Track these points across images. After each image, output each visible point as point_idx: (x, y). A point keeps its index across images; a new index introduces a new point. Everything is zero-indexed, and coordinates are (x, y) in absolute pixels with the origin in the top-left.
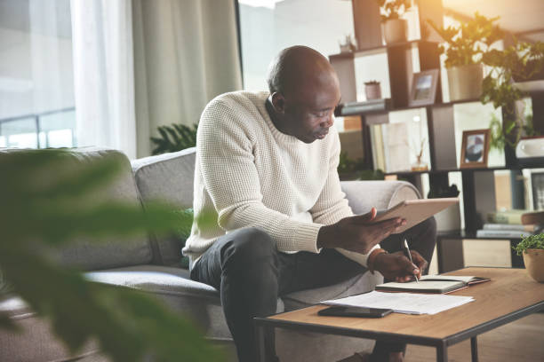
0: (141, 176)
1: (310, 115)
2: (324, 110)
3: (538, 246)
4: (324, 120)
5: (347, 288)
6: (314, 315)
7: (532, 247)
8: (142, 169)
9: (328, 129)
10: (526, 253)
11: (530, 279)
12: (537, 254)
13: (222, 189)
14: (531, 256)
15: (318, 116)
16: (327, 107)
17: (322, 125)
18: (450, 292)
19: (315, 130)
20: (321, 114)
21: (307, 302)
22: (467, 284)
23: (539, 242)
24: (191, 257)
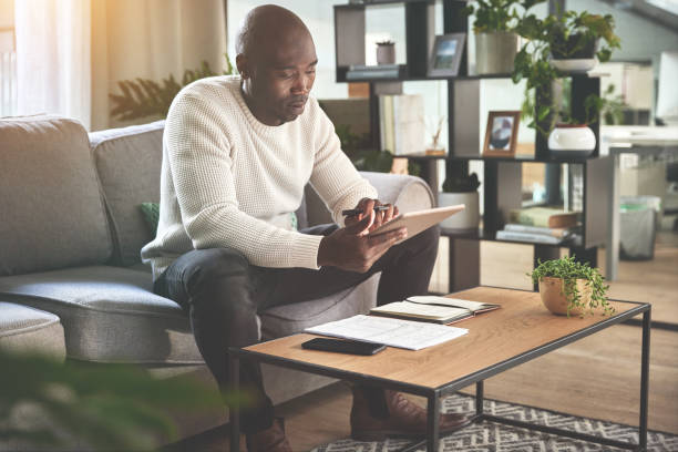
0: (101, 153)
3: (556, 275)
6: (295, 347)
7: (549, 274)
8: (102, 144)
10: (542, 280)
11: (544, 309)
12: (553, 283)
14: (547, 285)
17: (293, 90)
18: (453, 322)
21: (289, 317)
22: (473, 313)
23: (557, 269)
24: (154, 263)
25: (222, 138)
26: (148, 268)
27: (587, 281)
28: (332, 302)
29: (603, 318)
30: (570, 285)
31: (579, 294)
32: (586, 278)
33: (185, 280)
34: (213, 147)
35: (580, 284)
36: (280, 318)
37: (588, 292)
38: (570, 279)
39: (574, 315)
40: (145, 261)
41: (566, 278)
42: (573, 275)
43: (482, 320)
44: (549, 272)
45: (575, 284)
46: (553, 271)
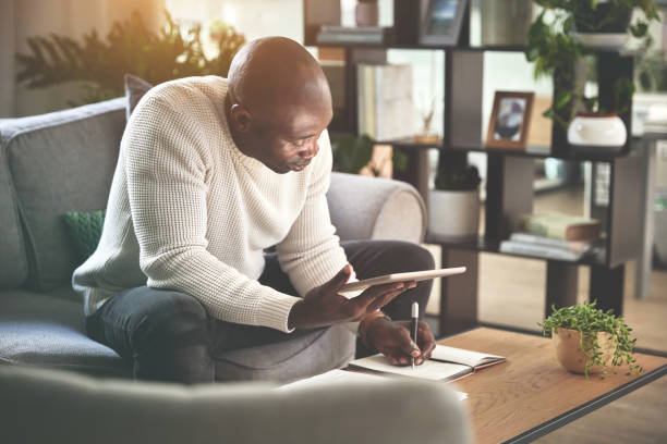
0: (15, 150)
1: (284, 142)
2: (305, 138)
3: (573, 326)
4: (305, 148)
5: (306, 347)
7: (566, 325)
8: (17, 137)
10: (556, 332)
11: (558, 365)
12: (569, 336)
13: (152, 219)
14: (563, 338)
15: (294, 144)
16: (308, 133)
17: (301, 154)
20: (300, 142)
21: (249, 365)
22: (473, 370)
23: (575, 319)
25: (194, 160)
26: (79, 297)
27: (609, 335)
28: (301, 345)
29: (628, 379)
30: (590, 341)
31: (599, 350)
32: (609, 331)
34: (183, 173)
35: (602, 338)
36: (235, 364)
37: (611, 347)
38: (590, 330)
39: (593, 374)
40: (77, 287)
41: (585, 330)
42: (594, 327)
43: (483, 378)
44: (564, 323)
45: (596, 338)
46: (570, 321)
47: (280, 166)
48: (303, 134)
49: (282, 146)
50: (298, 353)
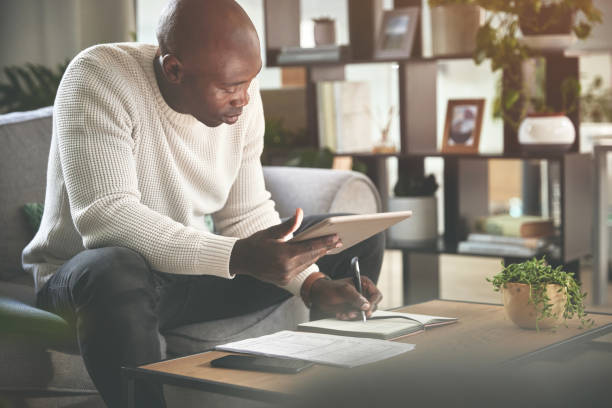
1: (216, 89)
2: (237, 84)
3: (522, 279)
4: (236, 97)
5: (259, 320)
6: (204, 366)
7: (514, 280)
9: (240, 109)
10: (505, 287)
11: (510, 322)
12: (519, 290)
14: (512, 293)
15: (227, 92)
16: (240, 79)
17: (233, 103)
18: (398, 337)
19: (223, 111)
20: (232, 89)
21: (201, 337)
22: (423, 327)
23: (524, 273)
24: (36, 269)
25: (122, 116)
27: (558, 288)
29: (580, 332)
30: (539, 293)
31: (549, 302)
32: (558, 283)
33: (71, 287)
34: (111, 124)
35: (551, 291)
36: (185, 337)
37: (561, 300)
38: (539, 284)
39: (545, 328)
40: (26, 266)
41: (533, 283)
42: (543, 280)
44: (513, 277)
45: (545, 290)
46: (519, 276)
47: (212, 118)
48: (234, 81)
49: (214, 94)
50: (251, 326)
